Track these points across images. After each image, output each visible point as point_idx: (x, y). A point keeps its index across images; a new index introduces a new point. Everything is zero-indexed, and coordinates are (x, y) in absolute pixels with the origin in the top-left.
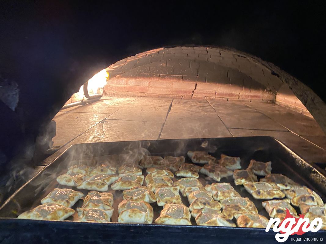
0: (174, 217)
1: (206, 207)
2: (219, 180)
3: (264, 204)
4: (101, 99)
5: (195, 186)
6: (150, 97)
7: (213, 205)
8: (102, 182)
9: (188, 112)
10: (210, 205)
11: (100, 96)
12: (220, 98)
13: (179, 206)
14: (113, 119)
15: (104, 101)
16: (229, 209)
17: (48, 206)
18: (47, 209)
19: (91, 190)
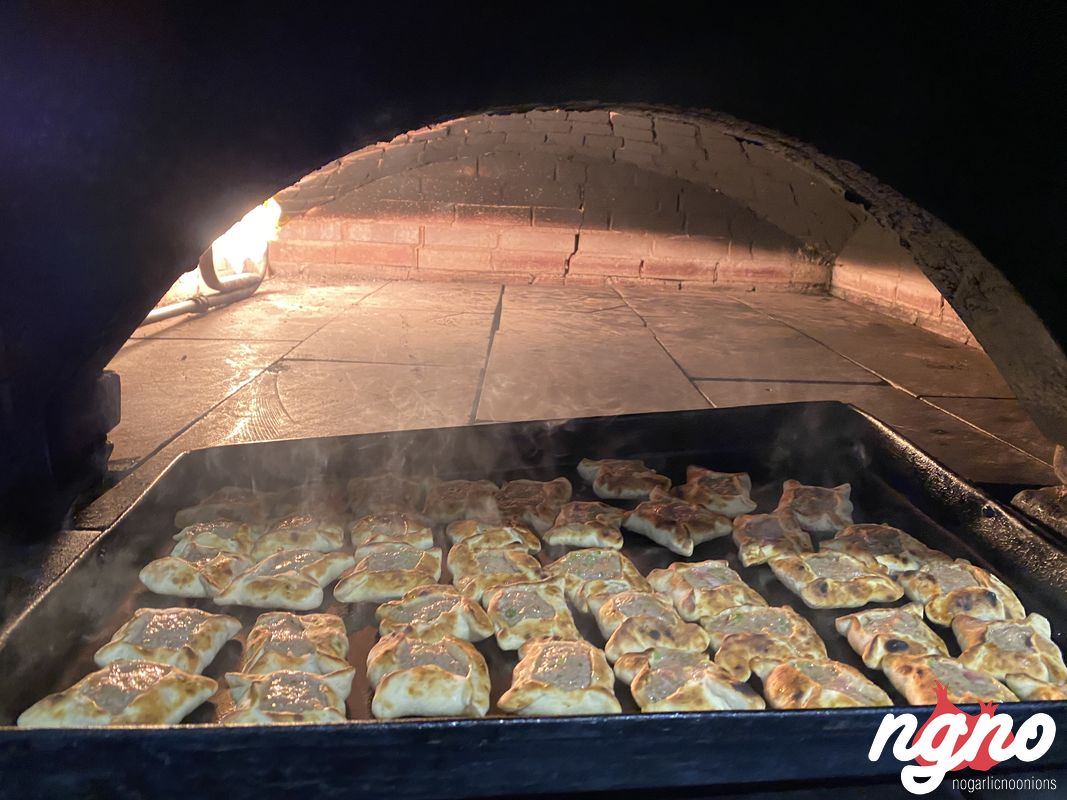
0: (562, 686)
1: (660, 644)
2: (689, 551)
3: (843, 624)
4: (259, 290)
5: (616, 576)
6: (425, 281)
7: (682, 639)
8: (302, 579)
9: (559, 328)
10: (673, 639)
11: (256, 283)
12: (655, 279)
13: (571, 645)
14: (309, 358)
15: (270, 297)
16: (736, 648)
17: (122, 675)
18: (121, 684)
19: (266, 607)
